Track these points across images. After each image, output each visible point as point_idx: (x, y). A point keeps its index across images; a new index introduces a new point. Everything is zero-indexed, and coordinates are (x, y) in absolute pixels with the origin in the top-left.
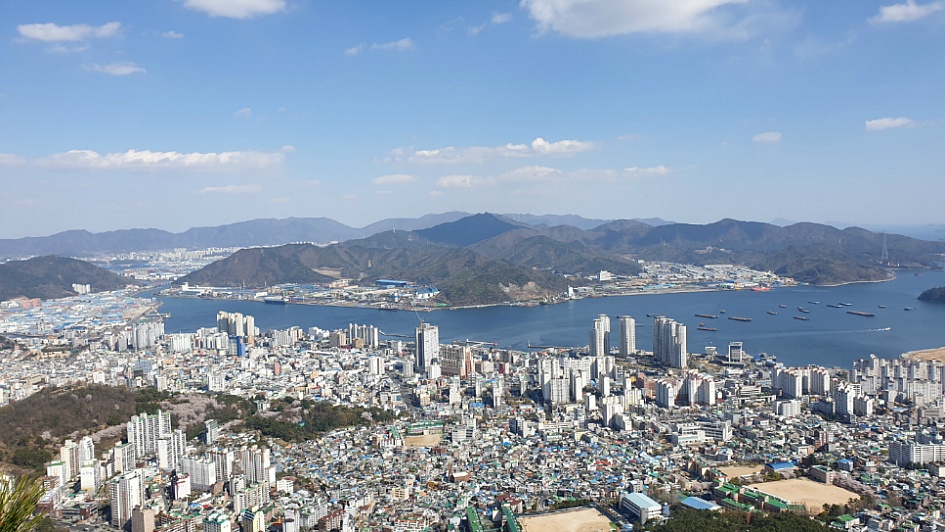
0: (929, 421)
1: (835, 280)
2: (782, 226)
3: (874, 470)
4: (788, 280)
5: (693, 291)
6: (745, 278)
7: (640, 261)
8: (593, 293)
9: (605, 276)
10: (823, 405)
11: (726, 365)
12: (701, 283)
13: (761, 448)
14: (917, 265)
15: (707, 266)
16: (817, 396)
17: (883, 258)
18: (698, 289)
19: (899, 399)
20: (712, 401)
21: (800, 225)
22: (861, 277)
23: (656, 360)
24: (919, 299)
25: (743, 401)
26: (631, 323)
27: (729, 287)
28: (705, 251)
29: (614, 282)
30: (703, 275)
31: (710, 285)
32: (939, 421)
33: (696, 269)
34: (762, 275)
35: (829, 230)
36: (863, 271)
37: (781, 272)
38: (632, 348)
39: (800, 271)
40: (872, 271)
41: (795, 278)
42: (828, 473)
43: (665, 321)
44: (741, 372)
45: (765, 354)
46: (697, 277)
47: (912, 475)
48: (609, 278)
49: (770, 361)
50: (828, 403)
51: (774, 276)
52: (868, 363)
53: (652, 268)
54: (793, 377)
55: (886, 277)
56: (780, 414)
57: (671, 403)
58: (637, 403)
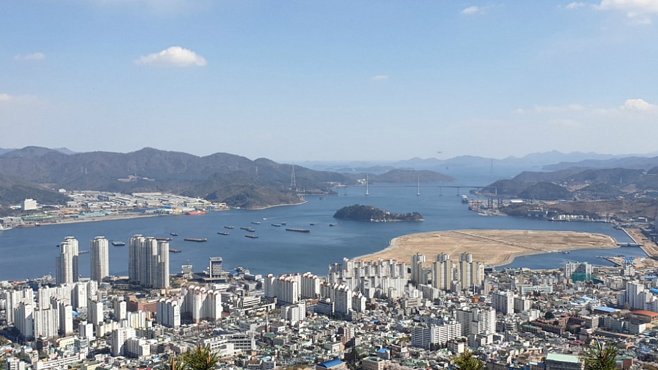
0: (412, 310)
1: (262, 204)
2: (201, 156)
3: (407, 355)
4: (220, 205)
5: (132, 217)
6: (180, 205)
7: (62, 191)
8: (23, 223)
9: (30, 204)
10: (322, 306)
11: (208, 282)
12: (136, 209)
13: (296, 352)
14: (318, 190)
15: (135, 194)
16: (311, 299)
17: (291, 185)
18: (135, 215)
19: (376, 295)
20: (219, 315)
21: (217, 156)
22: (281, 201)
23: (134, 283)
24: (335, 216)
25: (246, 312)
26: (104, 244)
27: (168, 212)
28: (128, 180)
29: (41, 211)
30: (136, 202)
31: (147, 211)
32: (420, 310)
33: (126, 197)
34: (196, 201)
35: (244, 160)
36: (283, 195)
37: (212, 198)
38: (105, 271)
39: (229, 196)
40: (289, 195)
41: (227, 202)
42: (379, 363)
43: (143, 240)
44: (227, 286)
45: (241, 268)
46: (130, 204)
47: (440, 354)
48: (35, 207)
49: (248, 273)
50: (328, 304)
51: (206, 201)
52: (341, 267)
53: (78, 197)
54: (290, 283)
55: (299, 201)
56: (289, 319)
57: (177, 322)
58: (143, 325)
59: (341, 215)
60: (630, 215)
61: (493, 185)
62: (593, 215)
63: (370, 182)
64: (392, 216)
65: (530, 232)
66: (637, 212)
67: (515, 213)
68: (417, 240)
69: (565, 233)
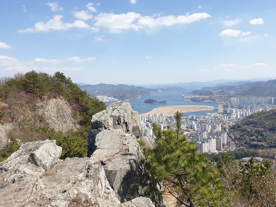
2: (116, 85)
4: (116, 99)
6: (106, 99)
14: (145, 94)
17: (138, 93)
21: (120, 85)
22: (133, 98)
28: (96, 92)
34: (110, 98)
35: (127, 86)
37: (115, 97)
40: (135, 96)
41: (118, 98)
51: (113, 98)
55: (138, 98)
59: (146, 102)
60: (224, 100)
61: (193, 92)
62: (214, 101)
63: (162, 91)
64: (159, 102)
65: (193, 106)
66: (226, 99)
67: (194, 100)
68: (160, 109)
69: (201, 106)
